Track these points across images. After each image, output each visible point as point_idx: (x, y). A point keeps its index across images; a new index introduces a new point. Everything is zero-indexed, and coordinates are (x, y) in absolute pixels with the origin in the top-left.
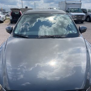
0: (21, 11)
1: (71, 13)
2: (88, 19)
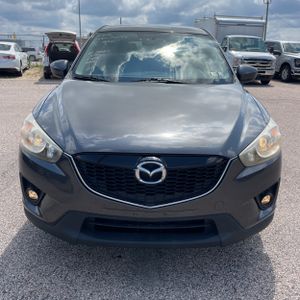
0: (76, 43)
1: (233, 52)
2: (285, 74)
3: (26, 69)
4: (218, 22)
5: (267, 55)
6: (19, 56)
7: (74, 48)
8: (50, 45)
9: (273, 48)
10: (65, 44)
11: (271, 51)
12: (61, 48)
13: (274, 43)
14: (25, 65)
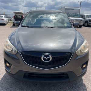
0: (23, 15)
1: (70, 18)
2: (86, 24)
3: (8, 23)
4: (66, 9)
5: (81, 18)
6: (6, 19)
7: (22, 17)
8: (15, 16)
9: (82, 16)
10: (19, 16)
11: (82, 17)
12: (18, 17)
13: (83, 15)
14: (7, 22)
